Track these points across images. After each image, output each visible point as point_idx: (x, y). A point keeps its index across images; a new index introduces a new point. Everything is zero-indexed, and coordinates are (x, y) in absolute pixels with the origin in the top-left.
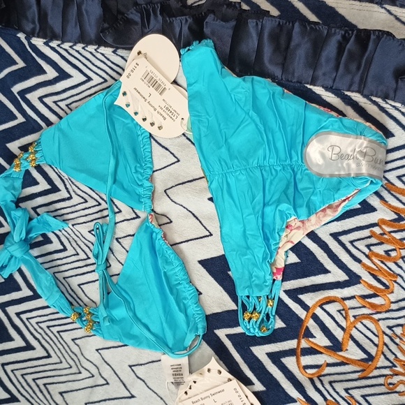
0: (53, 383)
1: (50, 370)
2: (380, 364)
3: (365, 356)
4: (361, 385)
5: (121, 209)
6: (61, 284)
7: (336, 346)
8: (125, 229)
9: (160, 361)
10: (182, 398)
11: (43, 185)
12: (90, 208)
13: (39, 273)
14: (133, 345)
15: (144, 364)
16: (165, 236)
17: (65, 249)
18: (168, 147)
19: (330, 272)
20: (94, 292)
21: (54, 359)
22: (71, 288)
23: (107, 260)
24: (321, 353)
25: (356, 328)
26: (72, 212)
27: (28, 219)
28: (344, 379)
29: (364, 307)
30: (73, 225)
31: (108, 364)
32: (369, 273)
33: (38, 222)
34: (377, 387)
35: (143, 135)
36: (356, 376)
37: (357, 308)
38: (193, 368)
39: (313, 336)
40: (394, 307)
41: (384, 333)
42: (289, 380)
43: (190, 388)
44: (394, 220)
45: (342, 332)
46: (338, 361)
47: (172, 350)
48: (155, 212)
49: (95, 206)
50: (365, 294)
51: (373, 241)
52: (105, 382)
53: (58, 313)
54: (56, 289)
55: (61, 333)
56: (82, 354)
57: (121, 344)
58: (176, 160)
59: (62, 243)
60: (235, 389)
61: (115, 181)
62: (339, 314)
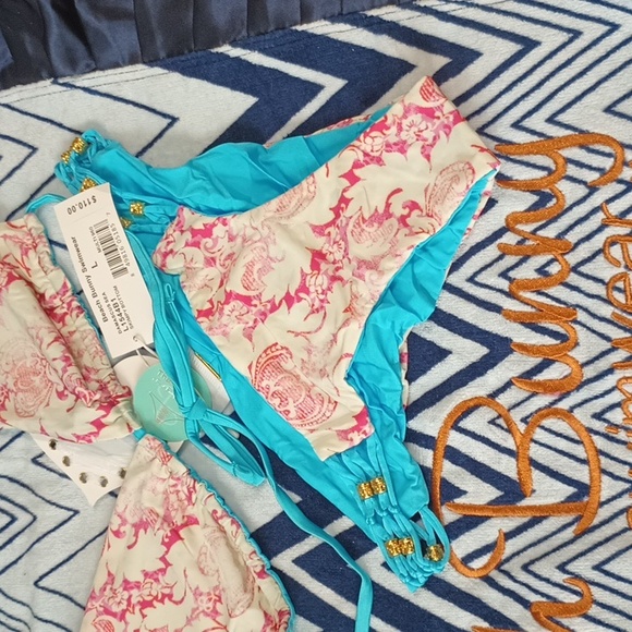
2: (604, 495)
3: (571, 490)
4: (585, 547)
7: (511, 492)
19: (450, 353)
24: (488, 518)
25: (536, 442)
28: (550, 549)
29: (534, 394)
32: (522, 323)
34: (618, 539)
36: (569, 533)
37: (523, 402)
39: (461, 493)
40: (589, 372)
41: (590, 430)
42: (444, 597)
44: (534, 207)
45: (513, 460)
46: (526, 520)
50: (528, 367)
51: (510, 260)
62: (493, 427)
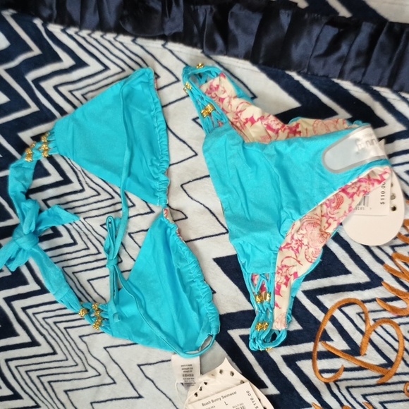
0: (58, 381)
1: (56, 368)
2: (399, 370)
3: (384, 361)
4: (379, 391)
5: (135, 203)
6: (70, 279)
8: (138, 223)
9: (170, 360)
10: (192, 400)
11: (55, 177)
12: (102, 201)
13: (47, 267)
14: (143, 343)
15: (154, 364)
16: (179, 232)
17: (75, 243)
18: (186, 140)
19: (350, 273)
20: (104, 288)
21: (60, 356)
22: (80, 283)
23: (119, 255)
24: (338, 357)
25: (376, 332)
26: (84, 205)
27: (38, 211)
28: (362, 385)
29: (385, 310)
30: (84, 219)
31: (116, 363)
32: (392, 275)
33: (49, 214)
34: (396, 394)
35: (159, 128)
36: (373, 381)
37: (377, 311)
38: (204, 369)
39: (330, 339)
41: (405, 338)
42: (304, 384)
43: (201, 390)
45: (361, 336)
46: (356, 366)
47: (183, 350)
48: (170, 207)
49: (108, 199)
50: (386, 297)
51: (398, 242)
52: (112, 381)
53: (65, 308)
54: (65, 284)
55: (68, 330)
56: (89, 352)
57: (130, 342)
58: (193, 154)
59: (72, 237)
60: (248, 392)
61: (129, 174)
62: (358, 317)
